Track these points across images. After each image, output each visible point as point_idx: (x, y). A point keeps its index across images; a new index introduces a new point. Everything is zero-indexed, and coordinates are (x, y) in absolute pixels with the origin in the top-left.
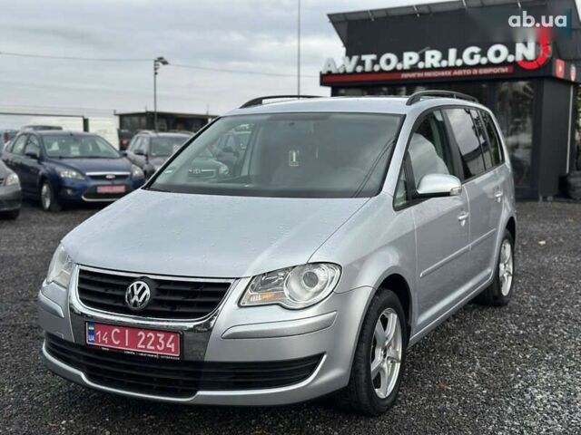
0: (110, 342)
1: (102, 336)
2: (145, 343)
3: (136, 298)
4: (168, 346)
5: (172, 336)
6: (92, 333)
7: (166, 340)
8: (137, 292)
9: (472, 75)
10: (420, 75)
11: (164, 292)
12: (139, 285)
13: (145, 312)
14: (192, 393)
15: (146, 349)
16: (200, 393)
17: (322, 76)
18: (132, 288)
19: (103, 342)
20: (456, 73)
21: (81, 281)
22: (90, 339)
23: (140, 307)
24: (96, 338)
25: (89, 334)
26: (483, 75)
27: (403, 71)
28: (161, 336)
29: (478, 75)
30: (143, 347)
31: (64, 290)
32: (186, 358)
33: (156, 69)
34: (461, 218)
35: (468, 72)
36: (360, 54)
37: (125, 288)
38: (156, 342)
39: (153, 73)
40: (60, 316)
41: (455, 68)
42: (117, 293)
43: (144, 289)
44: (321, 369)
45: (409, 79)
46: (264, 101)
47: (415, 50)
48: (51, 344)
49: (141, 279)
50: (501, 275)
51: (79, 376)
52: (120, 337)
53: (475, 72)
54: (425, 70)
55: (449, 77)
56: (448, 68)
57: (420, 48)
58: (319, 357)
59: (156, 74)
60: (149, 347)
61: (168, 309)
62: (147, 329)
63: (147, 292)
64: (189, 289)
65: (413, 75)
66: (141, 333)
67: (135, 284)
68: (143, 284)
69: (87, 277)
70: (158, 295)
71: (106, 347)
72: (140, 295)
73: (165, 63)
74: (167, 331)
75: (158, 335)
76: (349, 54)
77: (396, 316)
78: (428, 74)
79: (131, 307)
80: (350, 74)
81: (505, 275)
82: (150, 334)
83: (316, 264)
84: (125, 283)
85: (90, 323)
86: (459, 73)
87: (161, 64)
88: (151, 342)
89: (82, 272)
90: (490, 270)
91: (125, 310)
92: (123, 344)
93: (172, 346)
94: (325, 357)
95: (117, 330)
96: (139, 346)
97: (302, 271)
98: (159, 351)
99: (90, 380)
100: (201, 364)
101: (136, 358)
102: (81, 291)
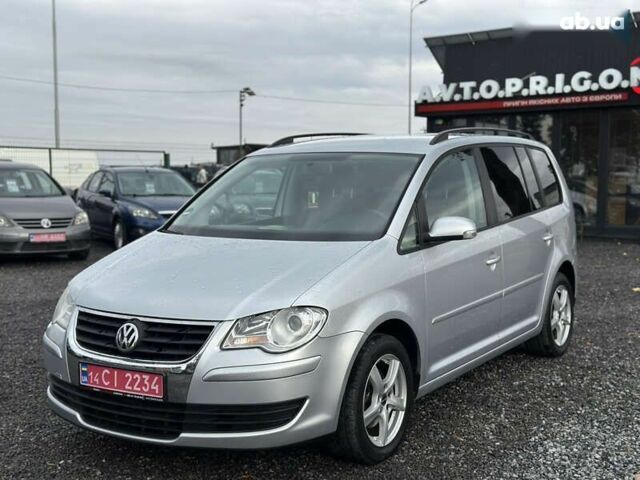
0: (101, 383)
1: (94, 376)
2: (132, 384)
3: (125, 340)
4: (153, 387)
5: (156, 378)
6: (85, 373)
7: (150, 381)
8: (126, 334)
9: (581, 103)
10: (524, 103)
11: (153, 334)
12: (128, 327)
13: (133, 354)
14: (175, 435)
15: (132, 390)
16: (183, 435)
17: (417, 106)
18: (122, 329)
19: (95, 383)
20: (563, 100)
21: (80, 322)
22: (83, 380)
23: (127, 350)
24: (89, 378)
25: (83, 375)
26: (595, 102)
27: (505, 99)
28: (146, 377)
29: (589, 103)
30: (130, 388)
31: (64, 331)
32: (170, 400)
33: (241, 101)
34: (489, 262)
35: (577, 99)
36: (458, 81)
37: (116, 330)
38: (142, 384)
39: (239, 104)
40: (58, 357)
41: (563, 95)
42: (110, 334)
43: (133, 331)
44: (303, 414)
45: (511, 107)
46: (295, 140)
47: (519, 77)
48: (55, 386)
49: (131, 321)
50: (553, 323)
51: (75, 417)
52: (109, 378)
53: (585, 99)
54: (529, 97)
55: (557, 105)
56: (555, 95)
57: (524, 75)
58: (301, 401)
59: (242, 105)
60: (135, 388)
61: (154, 351)
62: (134, 370)
63: (136, 334)
64: (174, 331)
65: (516, 103)
66: (128, 375)
67: (125, 326)
68: (133, 326)
69: (85, 319)
70: (146, 337)
71: (97, 387)
72: (128, 337)
73: (251, 94)
74: (153, 373)
75: (144, 376)
76: (447, 82)
77: (398, 363)
78: (533, 102)
79: (121, 349)
80: (447, 103)
81: (560, 324)
82: (137, 376)
83: (302, 308)
84: (117, 325)
85: (84, 364)
86: (568, 100)
87: (247, 95)
88: (137, 384)
89: (81, 313)
90: (536, 319)
91: (116, 352)
92: (112, 385)
93: (156, 388)
94: (307, 402)
95: (106, 371)
96: (127, 387)
97: (287, 315)
98: (144, 392)
99: (84, 420)
100: (184, 406)
101: (124, 398)
102: (79, 332)
